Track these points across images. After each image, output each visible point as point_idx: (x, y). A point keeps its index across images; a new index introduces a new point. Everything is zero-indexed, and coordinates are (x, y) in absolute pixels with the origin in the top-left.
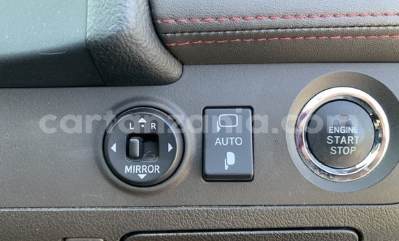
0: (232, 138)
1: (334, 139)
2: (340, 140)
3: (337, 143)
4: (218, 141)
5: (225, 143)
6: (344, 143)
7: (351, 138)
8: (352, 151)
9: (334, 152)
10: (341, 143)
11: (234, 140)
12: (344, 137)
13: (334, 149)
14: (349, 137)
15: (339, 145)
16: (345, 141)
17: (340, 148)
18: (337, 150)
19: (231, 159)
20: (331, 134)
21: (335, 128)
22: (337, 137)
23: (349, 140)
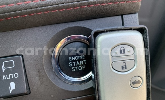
0: (12, 74)
1: (73, 64)
2: (76, 64)
3: (75, 65)
4: (4, 77)
5: (8, 78)
6: (78, 65)
7: (81, 62)
8: (83, 68)
9: (74, 70)
10: (77, 65)
11: (13, 75)
12: (78, 62)
13: (73, 68)
14: (80, 61)
15: (76, 66)
16: (79, 64)
17: (77, 67)
18: (76, 69)
19: (13, 86)
20: (71, 61)
21: (73, 58)
22: (74, 62)
23: (81, 63)
